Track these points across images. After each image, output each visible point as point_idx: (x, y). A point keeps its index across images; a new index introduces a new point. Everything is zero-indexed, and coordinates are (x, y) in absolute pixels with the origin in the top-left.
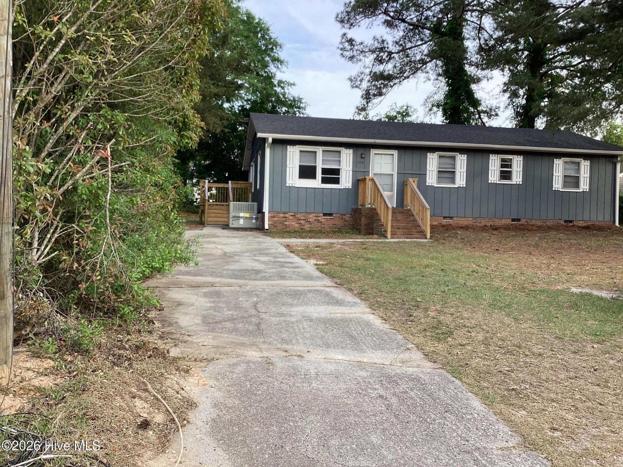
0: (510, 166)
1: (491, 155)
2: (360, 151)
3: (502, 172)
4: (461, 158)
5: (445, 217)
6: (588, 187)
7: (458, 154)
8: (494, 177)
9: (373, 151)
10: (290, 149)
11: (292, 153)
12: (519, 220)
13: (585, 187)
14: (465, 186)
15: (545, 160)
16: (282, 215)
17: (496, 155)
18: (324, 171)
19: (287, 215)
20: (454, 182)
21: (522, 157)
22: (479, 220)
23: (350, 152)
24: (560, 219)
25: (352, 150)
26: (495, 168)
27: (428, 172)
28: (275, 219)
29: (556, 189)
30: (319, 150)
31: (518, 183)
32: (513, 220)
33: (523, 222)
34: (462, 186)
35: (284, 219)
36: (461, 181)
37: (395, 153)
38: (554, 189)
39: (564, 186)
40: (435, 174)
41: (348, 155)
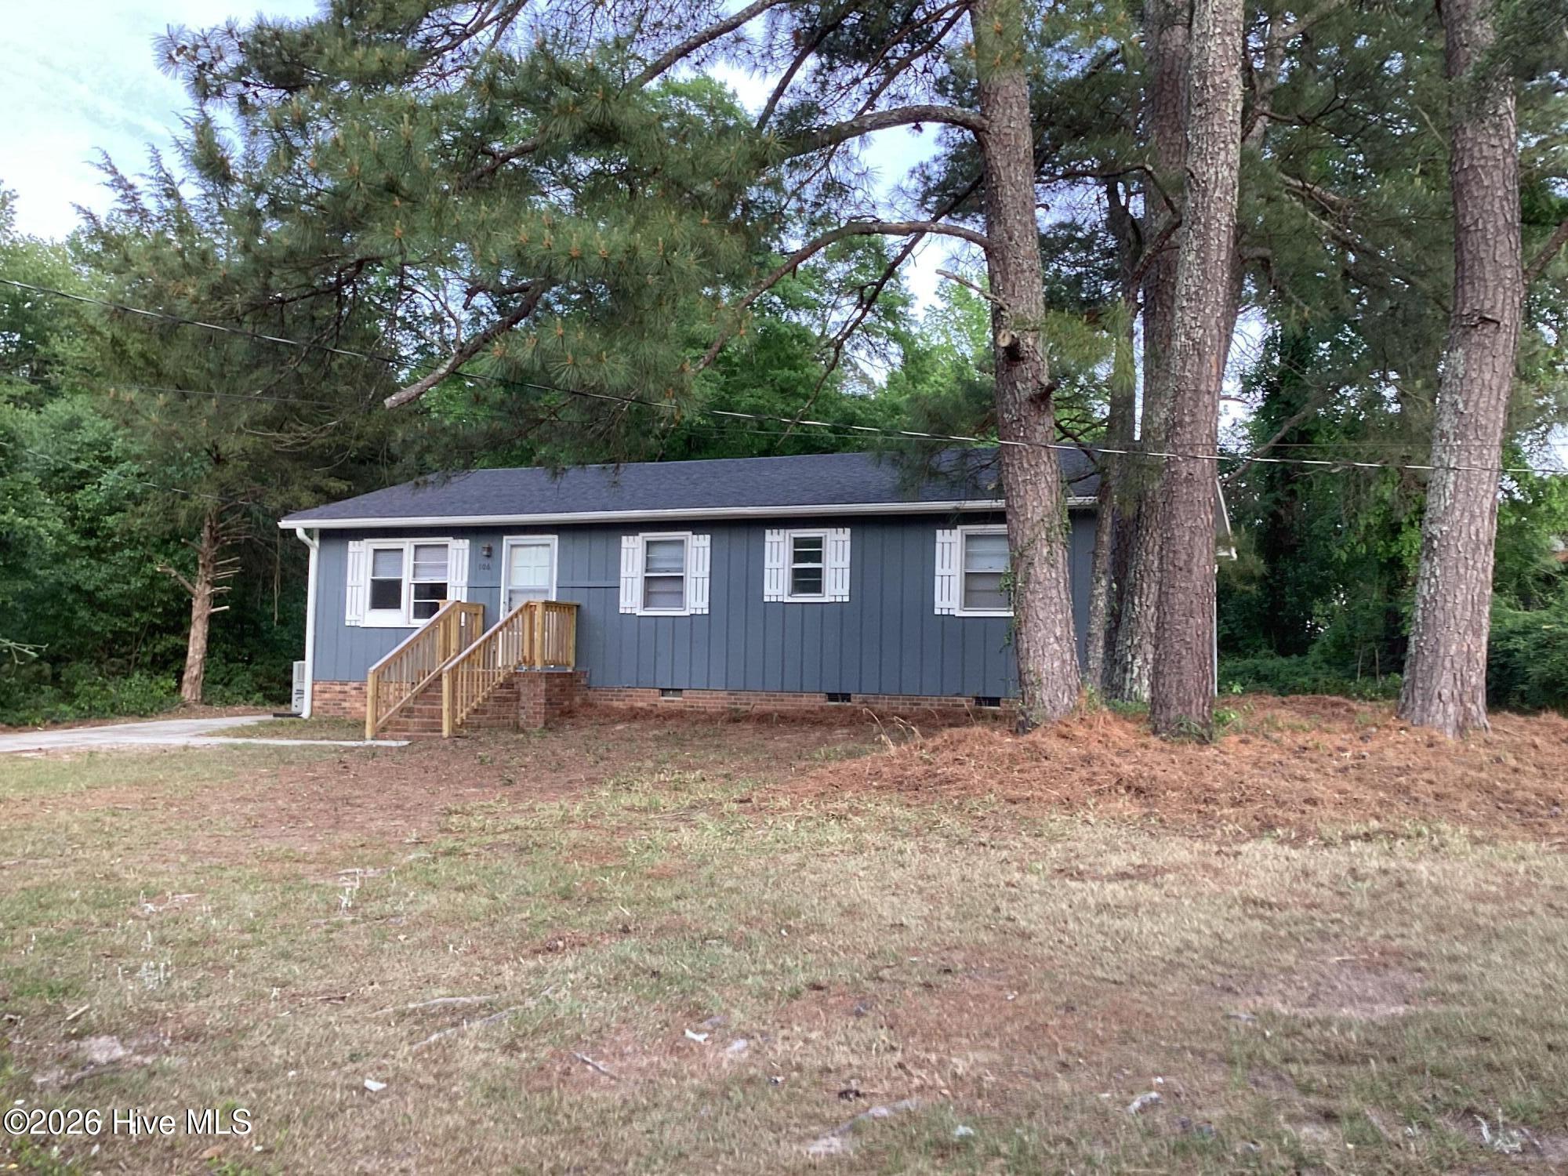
0: (817, 557)
1: (768, 532)
2: (485, 543)
3: (797, 573)
4: (696, 543)
5: (664, 691)
7: (689, 533)
8: (777, 585)
9: (508, 540)
10: (353, 546)
11: (356, 555)
12: (846, 697)
14: (706, 612)
15: (912, 537)
16: (338, 688)
17: (782, 531)
18: (421, 590)
19: (347, 688)
20: (681, 604)
21: (848, 530)
22: (744, 696)
24: (958, 695)
25: (467, 541)
26: (780, 565)
27: (623, 581)
28: (327, 696)
29: (945, 612)
30: (407, 544)
31: (839, 599)
32: (832, 697)
33: (856, 701)
34: (699, 612)
35: (341, 696)
36: (696, 600)
37: (553, 539)
38: (937, 612)
39: (968, 600)
40: (638, 586)
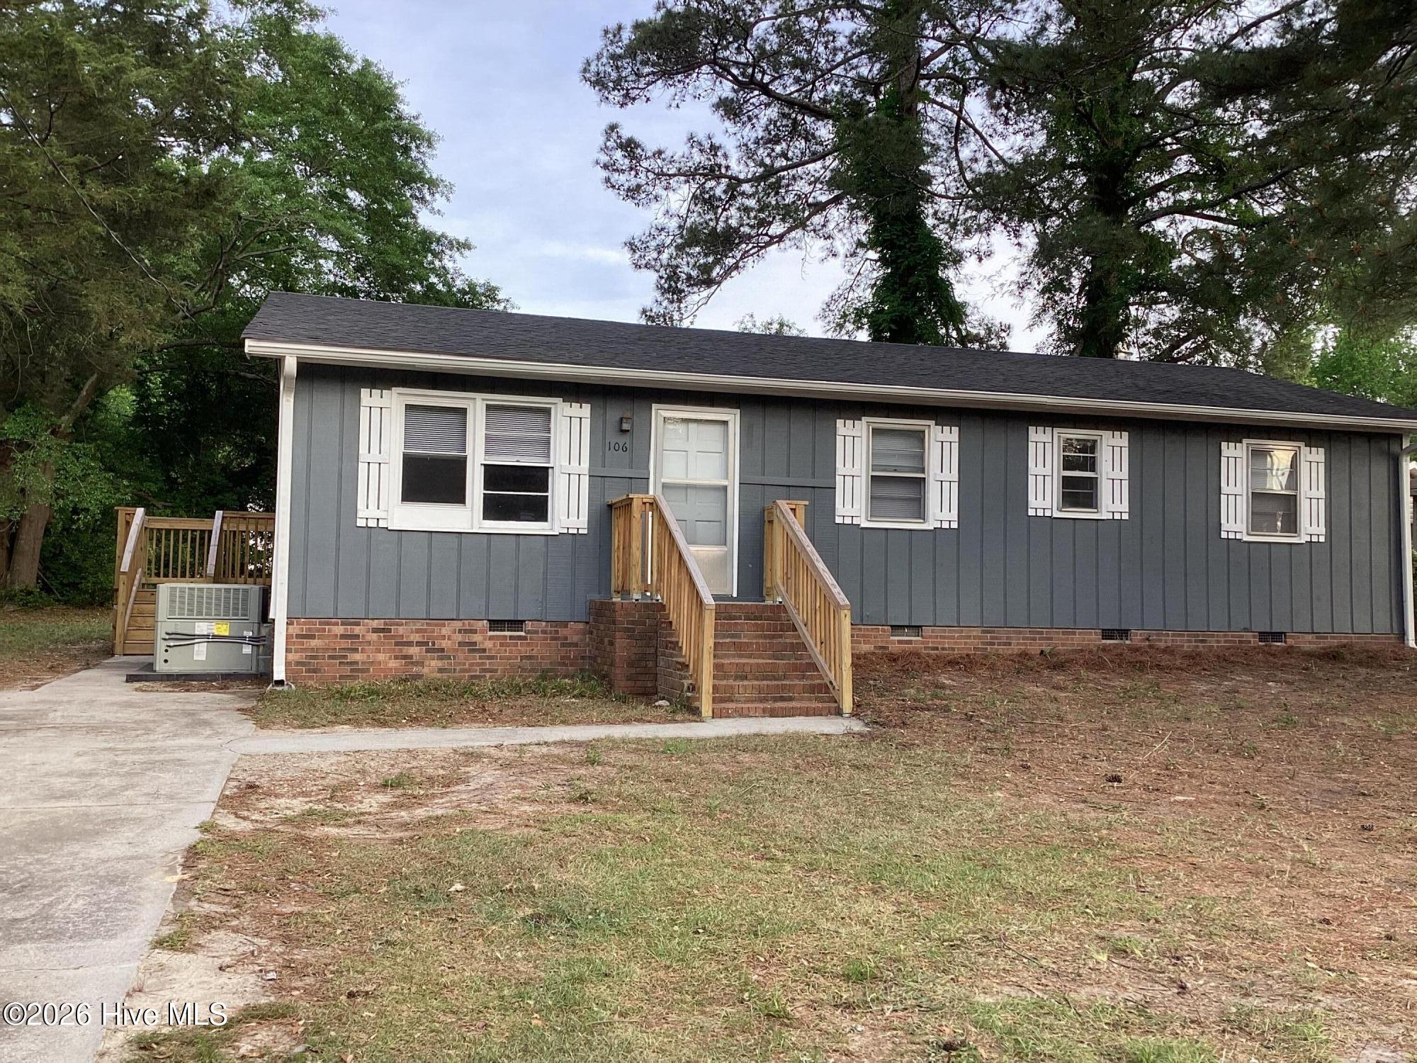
0: (1091, 464)
1: (1032, 429)
2: (614, 412)
3: (1067, 481)
4: (940, 437)
5: (896, 628)
6: (1322, 530)
7: (932, 423)
8: (1044, 497)
9: (660, 412)
10: (369, 398)
11: (375, 412)
12: (1124, 633)
13: (1314, 529)
14: (954, 525)
15: (1196, 447)
16: (339, 630)
17: (1048, 430)
18: (494, 475)
19: (357, 630)
20: (921, 514)
21: (1125, 434)
22: (1003, 634)
23: (584, 411)
24: (1246, 630)
25: (587, 408)
26: (1047, 471)
27: (839, 480)
28: (314, 643)
29: (1232, 536)
30: (476, 405)
31: (1117, 516)
32: (1107, 634)
33: (1137, 639)
34: (946, 525)
35: (347, 644)
36: (942, 509)
37: (732, 417)
38: (1224, 535)
39: (1255, 527)
40: (862, 488)
41: (576, 422)
